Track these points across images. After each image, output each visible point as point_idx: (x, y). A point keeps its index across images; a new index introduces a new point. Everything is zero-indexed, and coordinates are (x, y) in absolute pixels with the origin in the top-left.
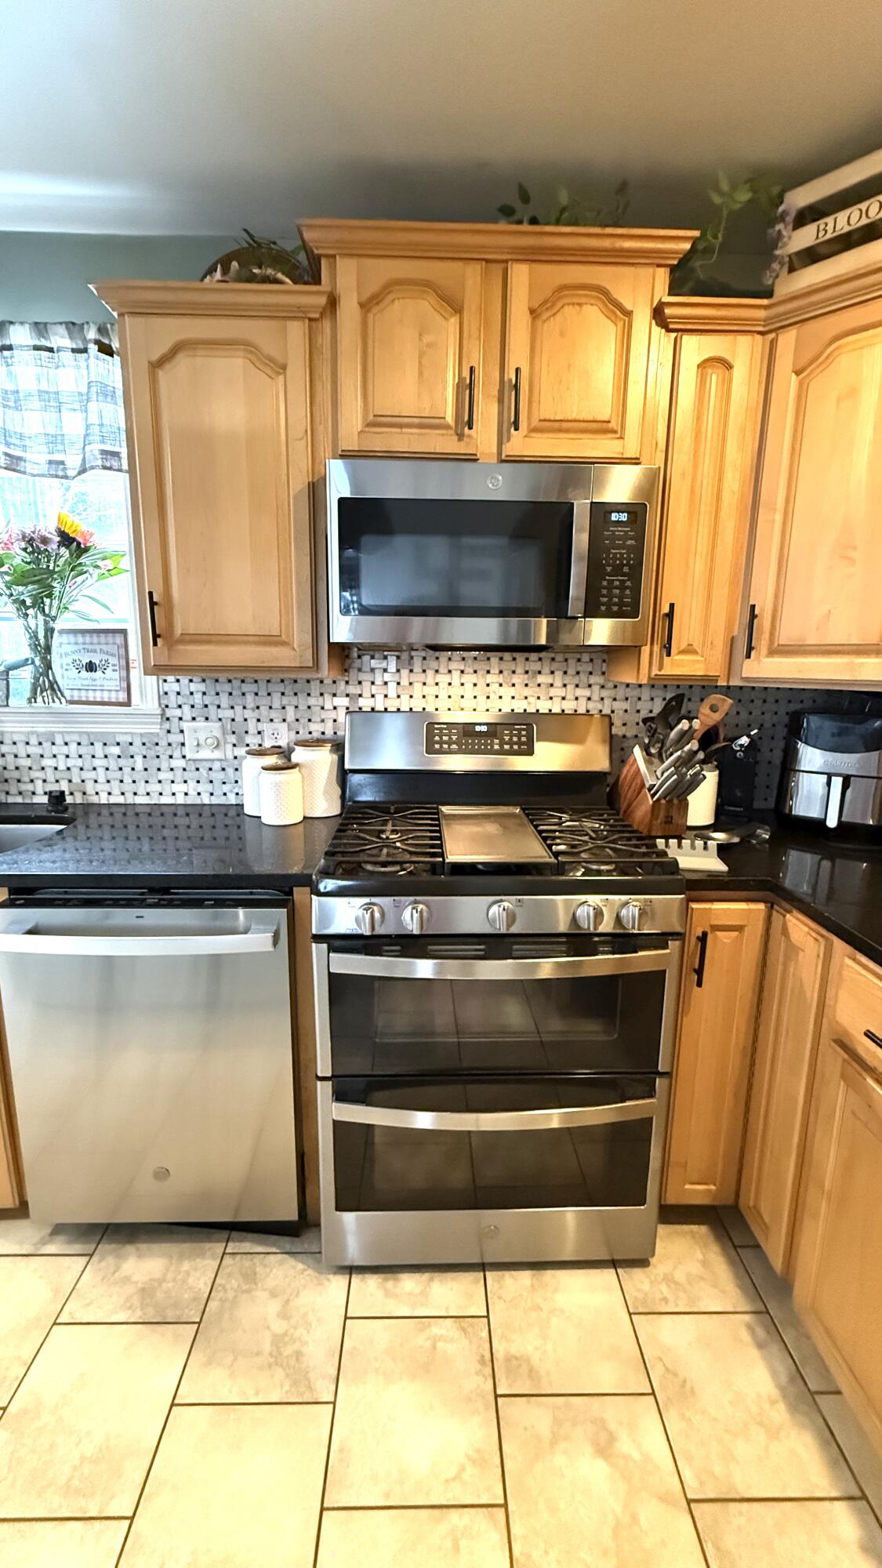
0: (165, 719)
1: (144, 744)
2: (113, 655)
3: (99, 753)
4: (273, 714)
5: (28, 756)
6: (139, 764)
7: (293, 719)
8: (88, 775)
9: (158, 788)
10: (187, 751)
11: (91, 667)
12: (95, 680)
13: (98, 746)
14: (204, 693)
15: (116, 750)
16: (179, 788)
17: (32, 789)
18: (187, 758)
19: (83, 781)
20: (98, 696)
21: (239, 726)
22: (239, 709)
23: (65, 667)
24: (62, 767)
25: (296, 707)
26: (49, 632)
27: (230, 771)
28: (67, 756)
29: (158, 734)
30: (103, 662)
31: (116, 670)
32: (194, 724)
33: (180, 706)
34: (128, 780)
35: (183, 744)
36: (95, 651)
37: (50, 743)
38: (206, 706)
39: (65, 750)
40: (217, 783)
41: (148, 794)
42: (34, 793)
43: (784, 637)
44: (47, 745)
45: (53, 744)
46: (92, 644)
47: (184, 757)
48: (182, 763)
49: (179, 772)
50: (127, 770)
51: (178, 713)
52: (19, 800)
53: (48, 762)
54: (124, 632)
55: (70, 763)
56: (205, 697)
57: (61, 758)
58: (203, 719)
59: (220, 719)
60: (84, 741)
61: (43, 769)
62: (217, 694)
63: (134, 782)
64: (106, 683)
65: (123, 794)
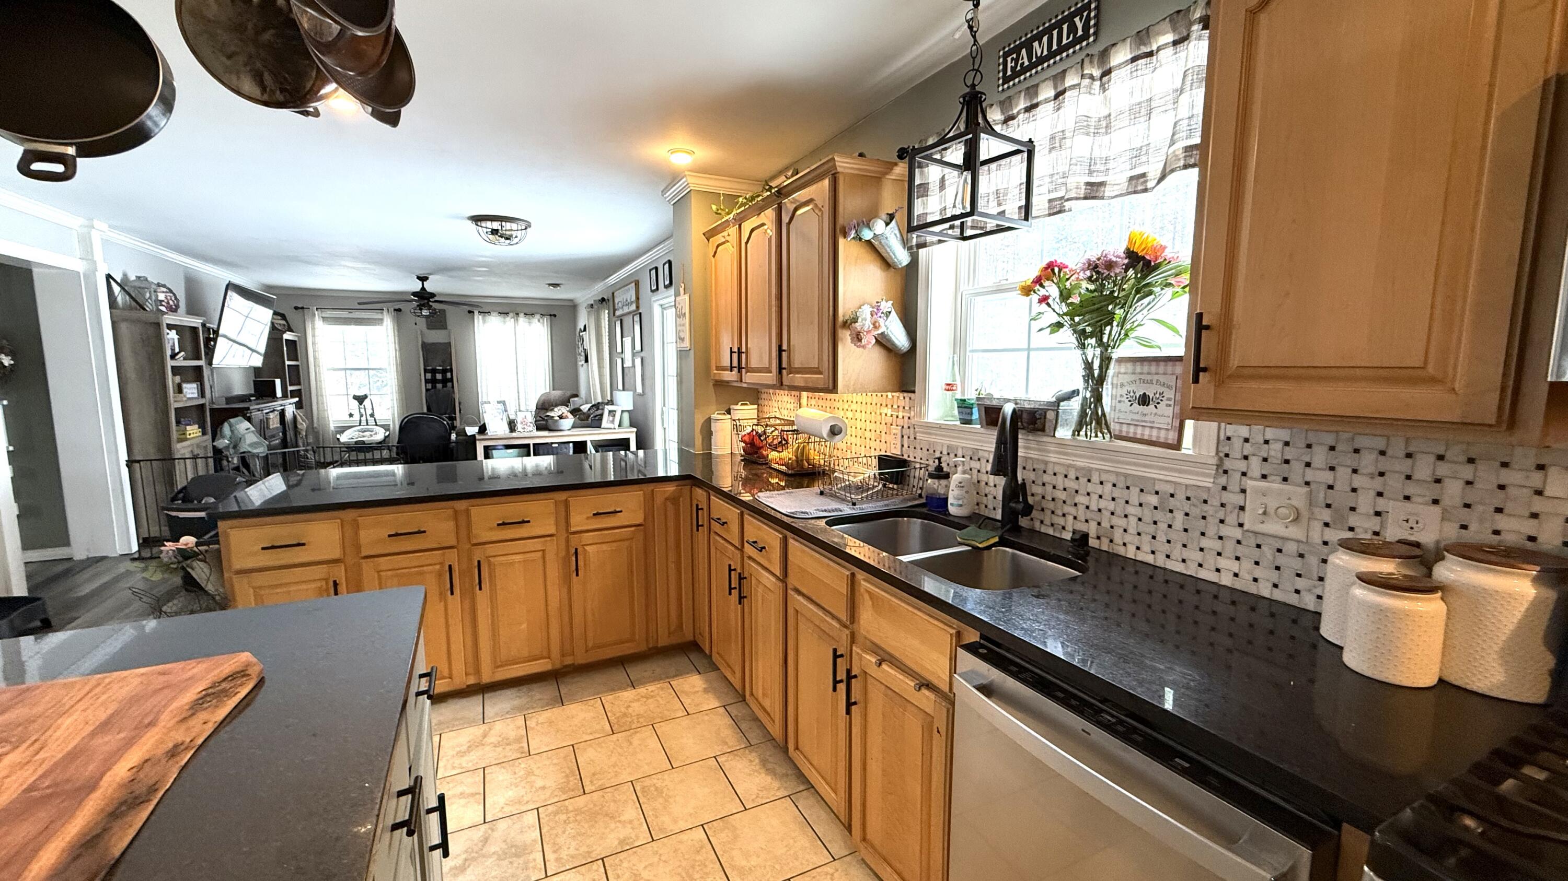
0: (1221, 471)
1: (1188, 499)
2: (1169, 387)
3: (1134, 500)
4: (1411, 489)
5: (1065, 489)
6: (1179, 520)
7: (1458, 502)
8: (1119, 522)
9: (1198, 556)
10: (1246, 518)
11: (1144, 400)
12: (1145, 415)
13: (1135, 491)
14: (1287, 444)
15: (1154, 500)
16: (1225, 563)
17: (1063, 523)
18: (1246, 527)
19: (1112, 527)
20: (1146, 434)
21: (1341, 497)
22: (1343, 473)
23: (1119, 399)
24: (1094, 507)
25: (1469, 483)
26: (1106, 360)
27: (1313, 560)
28: (1101, 497)
29: (1209, 489)
30: (1158, 396)
31: (1170, 405)
32: (1263, 484)
33: (1246, 458)
34: (1162, 538)
35: (1242, 508)
36: (1151, 382)
37: (1086, 480)
38: (1287, 462)
39: (1099, 489)
40: (1287, 573)
41: (1184, 561)
42: (1064, 528)
44: (1083, 480)
45: (1089, 481)
46: (1149, 374)
47: (1241, 525)
48: (1237, 533)
49: (1230, 546)
50: (1163, 526)
51: (1242, 465)
52: (1050, 531)
53: (1082, 499)
55: (1103, 504)
56: (1287, 448)
57: (1095, 497)
58: (1279, 479)
59: (1307, 483)
60: (1121, 484)
61: (1076, 505)
62: (1309, 446)
63: (1169, 542)
64: (1156, 419)
65: (1153, 552)
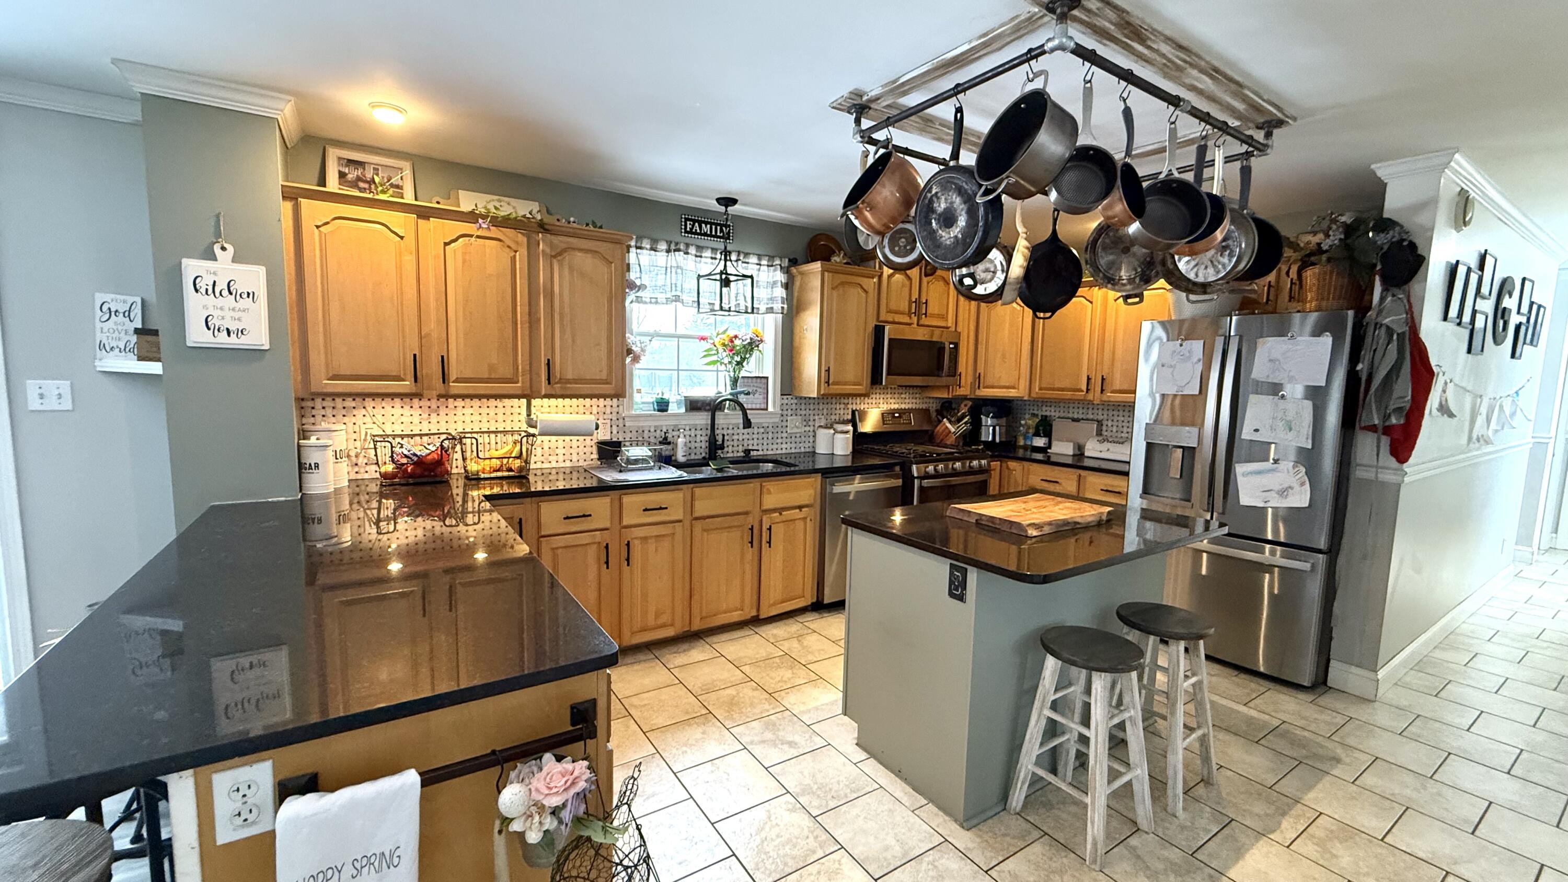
0: (782, 415)
1: (772, 427)
2: (760, 388)
3: (755, 432)
4: (819, 412)
5: (727, 435)
6: (770, 436)
9: (777, 446)
10: (788, 429)
12: (749, 399)
13: (756, 428)
15: (762, 430)
16: (784, 446)
20: (752, 406)
21: (807, 418)
22: (808, 410)
24: (740, 439)
25: (827, 409)
27: (802, 437)
28: (743, 434)
29: (778, 422)
30: (754, 391)
31: (761, 394)
32: (792, 417)
33: (787, 410)
34: (765, 444)
35: (787, 426)
37: (737, 428)
38: (796, 409)
40: (798, 443)
43: (987, 383)
47: (787, 432)
48: (786, 435)
49: (784, 439)
50: (765, 439)
51: (786, 413)
53: (735, 437)
54: (767, 378)
55: (744, 437)
56: (796, 405)
57: (740, 435)
58: (794, 415)
59: (801, 415)
62: (800, 404)
63: (768, 444)
64: (755, 400)
